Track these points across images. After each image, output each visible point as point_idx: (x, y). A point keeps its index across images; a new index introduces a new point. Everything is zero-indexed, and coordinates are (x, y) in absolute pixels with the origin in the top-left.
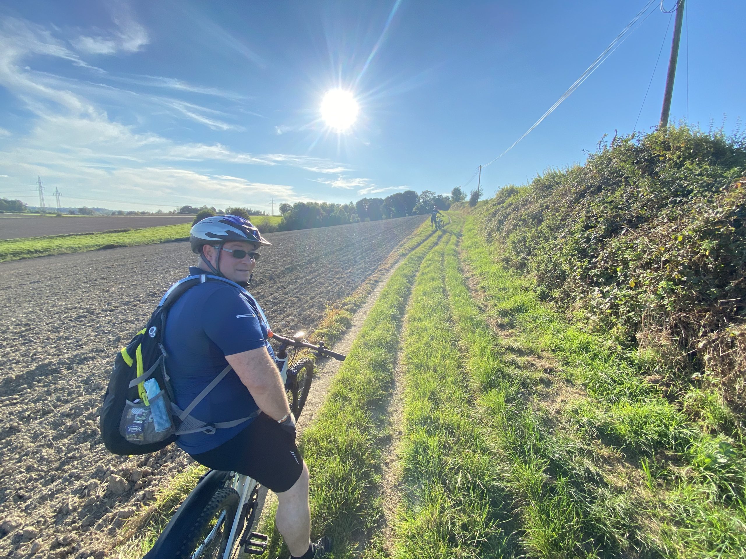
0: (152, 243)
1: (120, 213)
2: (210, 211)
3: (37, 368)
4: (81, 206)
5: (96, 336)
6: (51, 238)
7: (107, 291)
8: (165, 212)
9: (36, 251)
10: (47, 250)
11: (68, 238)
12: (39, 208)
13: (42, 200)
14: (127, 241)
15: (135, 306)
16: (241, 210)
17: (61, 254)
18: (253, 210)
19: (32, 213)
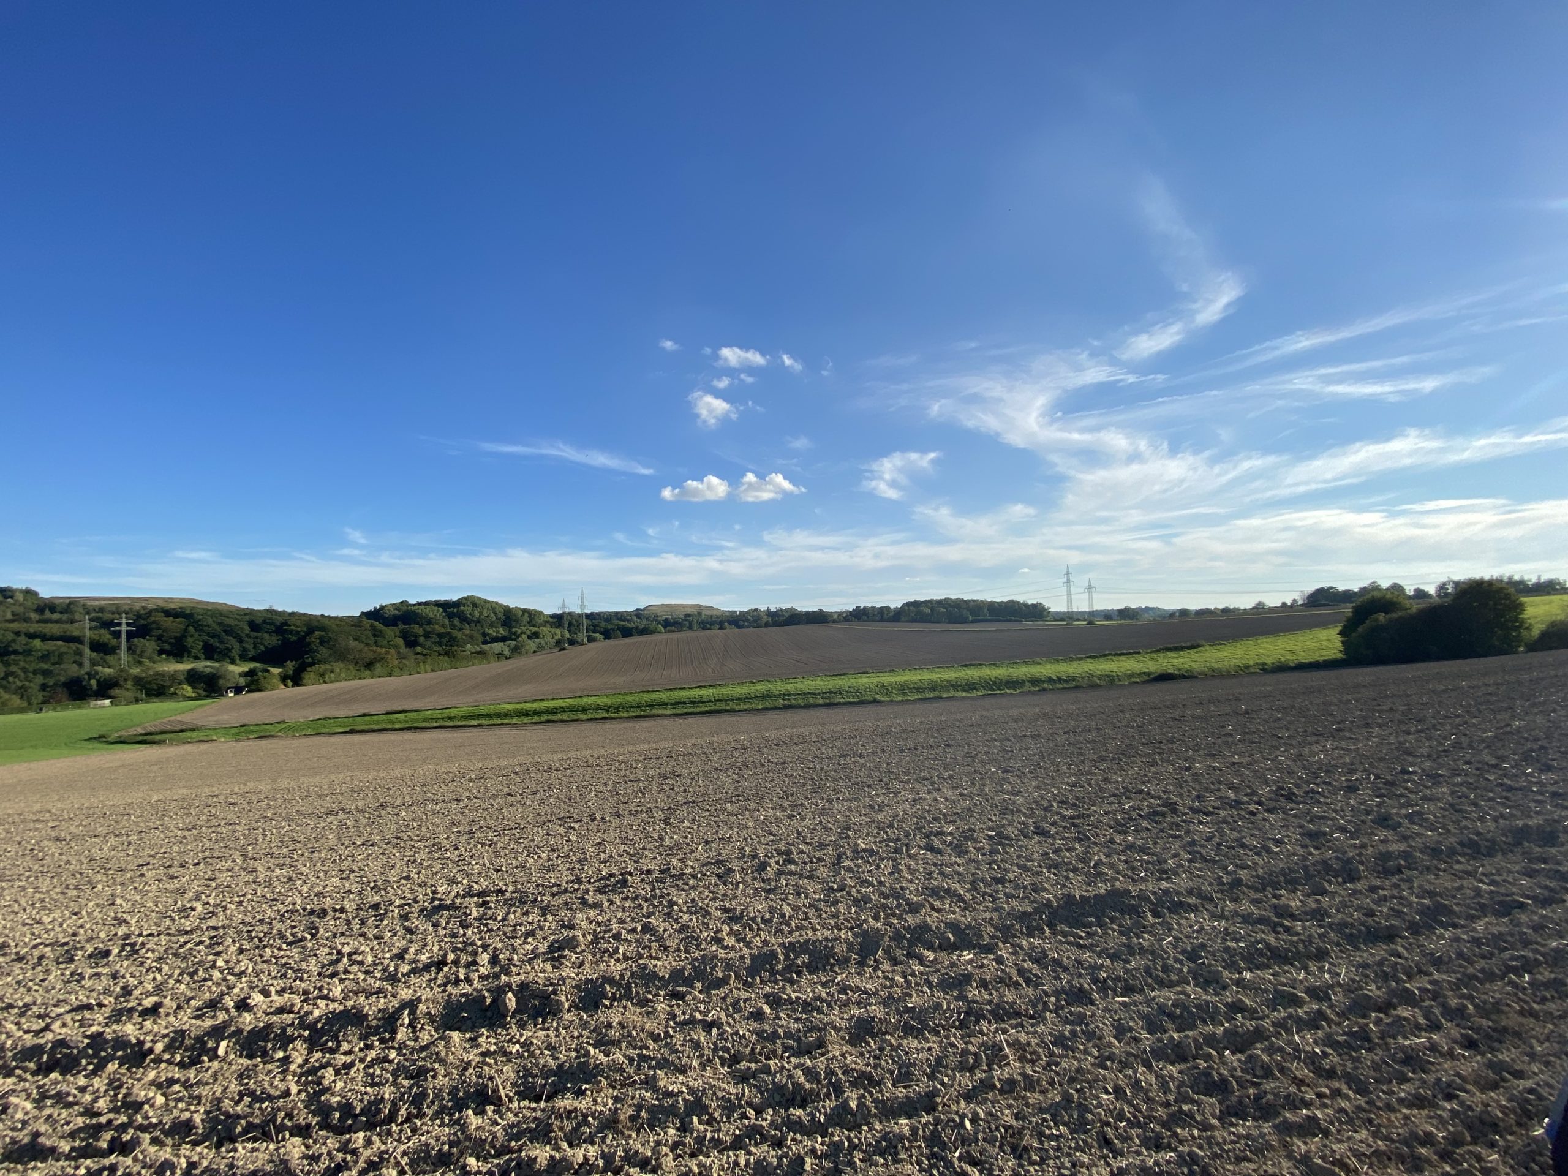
0: (1244, 672)
1: (1184, 613)
4: (1121, 607)
6: (1080, 659)
8: (1272, 605)
9: (1060, 680)
10: (1074, 679)
11: (1102, 660)
12: (1064, 613)
13: (1070, 601)
14: (1196, 667)
16: (1490, 583)
17: (1094, 686)
19: (1056, 620)
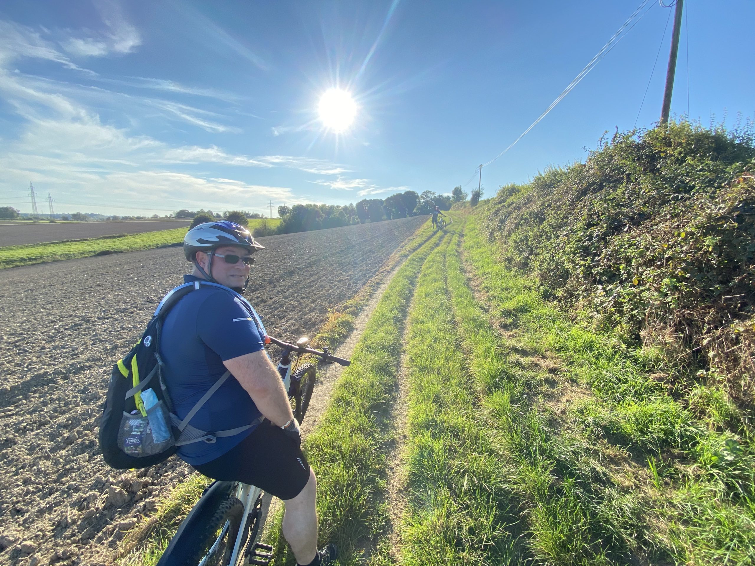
0: (148, 248)
1: (115, 218)
2: (207, 215)
3: (32, 378)
4: (74, 212)
5: (92, 344)
6: (45, 245)
7: (103, 298)
8: (161, 217)
9: (30, 259)
10: (41, 257)
11: (62, 245)
12: (32, 215)
13: (34, 207)
14: (123, 247)
15: (132, 313)
16: (239, 213)
17: (56, 261)
18: (251, 213)
19: (24, 219)
